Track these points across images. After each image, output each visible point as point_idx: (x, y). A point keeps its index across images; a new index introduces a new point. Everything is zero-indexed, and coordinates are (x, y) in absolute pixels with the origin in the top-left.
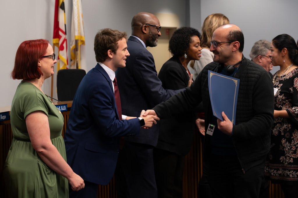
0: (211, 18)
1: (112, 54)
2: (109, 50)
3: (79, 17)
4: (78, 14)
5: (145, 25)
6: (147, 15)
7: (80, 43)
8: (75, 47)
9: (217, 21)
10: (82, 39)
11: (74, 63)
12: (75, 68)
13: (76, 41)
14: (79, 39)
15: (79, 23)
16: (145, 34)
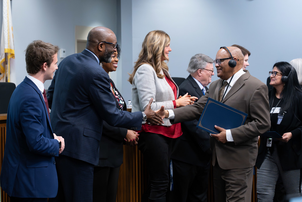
1: (46, 67)
2: (45, 63)
3: (9, 30)
4: (8, 26)
5: (101, 43)
7: (9, 57)
8: (4, 61)
9: (159, 37)
10: (11, 53)
11: (4, 76)
12: (5, 81)
13: (6, 54)
14: (9, 52)
15: (9, 36)
16: (101, 52)
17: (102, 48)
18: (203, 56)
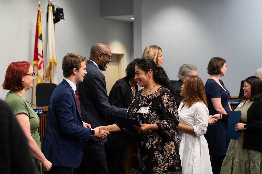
0: (149, 49)
1: (76, 71)
2: (75, 68)
3: (52, 45)
4: (52, 43)
5: (100, 54)
6: (102, 46)
7: (53, 65)
8: (49, 67)
9: (153, 50)
10: (54, 62)
11: (49, 79)
12: (49, 82)
13: (50, 63)
14: (53, 61)
15: (53, 50)
16: (100, 61)
17: (100, 57)
18: (189, 66)
